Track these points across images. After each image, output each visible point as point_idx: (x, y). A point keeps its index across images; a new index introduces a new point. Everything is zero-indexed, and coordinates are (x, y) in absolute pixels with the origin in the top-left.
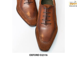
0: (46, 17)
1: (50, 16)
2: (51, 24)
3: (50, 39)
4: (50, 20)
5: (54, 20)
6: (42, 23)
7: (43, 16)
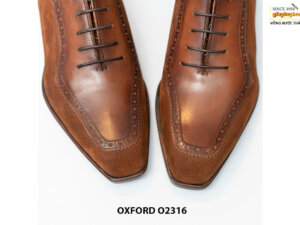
0: (208, 34)
1: (225, 34)
2: (226, 68)
3: (220, 135)
4: (224, 52)
5: (244, 52)
6: (183, 64)
7: (193, 31)
